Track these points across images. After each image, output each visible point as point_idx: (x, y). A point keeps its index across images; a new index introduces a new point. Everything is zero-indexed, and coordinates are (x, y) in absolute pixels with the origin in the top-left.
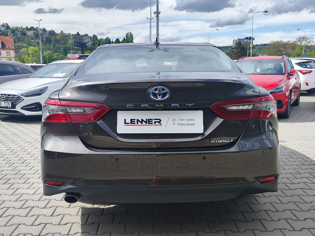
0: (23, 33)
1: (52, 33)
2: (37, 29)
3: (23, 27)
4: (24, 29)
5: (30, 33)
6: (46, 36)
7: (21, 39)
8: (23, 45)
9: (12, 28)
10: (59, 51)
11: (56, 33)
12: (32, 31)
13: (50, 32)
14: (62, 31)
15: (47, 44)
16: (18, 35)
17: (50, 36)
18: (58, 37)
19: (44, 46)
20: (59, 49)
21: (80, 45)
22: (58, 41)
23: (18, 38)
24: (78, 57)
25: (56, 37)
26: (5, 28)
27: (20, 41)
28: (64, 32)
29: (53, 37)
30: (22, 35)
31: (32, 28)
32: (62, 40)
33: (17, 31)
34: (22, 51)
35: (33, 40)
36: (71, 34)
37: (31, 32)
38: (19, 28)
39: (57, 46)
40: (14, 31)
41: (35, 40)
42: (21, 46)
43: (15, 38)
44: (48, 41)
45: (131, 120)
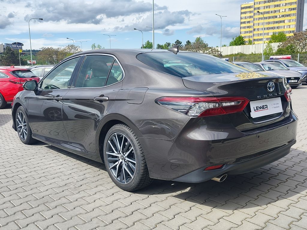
45: (256, 107)
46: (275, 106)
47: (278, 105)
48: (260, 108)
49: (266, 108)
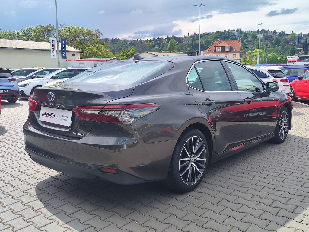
0: (254, 36)
1: (283, 34)
2: (268, 31)
3: (254, 31)
4: (255, 32)
5: (260, 36)
6: (275, 38)
7: (251, 42)
8: (252, 48)
9: (244, 32)
10: (287, 52)
11: (286, 34)
12: (263, 34)
13: (280, 33)
14: (293, 32)
15: (276, 46)
16: (249, 38)
17: (280, 38)
18: (287, 38)
19: (272, 47)
20: (287, 50)
21: (304, 46)
22: (287, 42)
23: (249, 41)
24: (298, 58)
25: (286, 38)
26: (239, 32)
27: (251, 43)
28: (295, 32)
29: (283, 38)
30: (252, 38)
31: (263, 31)
32: (292, 41)
33: (249, 34)
34: (247, 53)
35: (262, 43)
36: (303, 33)
37: (261, 34)
38: (250, 32)
39: (285, 47)
40: (246, 35)
41: (264, 42)
42: (251, 48)
43: (246, 42)
44: (278, 42)
45: (45, 112)
46: (64, 118)
47: (66, 118)
48: (48, 114)
49: (54, 117)
